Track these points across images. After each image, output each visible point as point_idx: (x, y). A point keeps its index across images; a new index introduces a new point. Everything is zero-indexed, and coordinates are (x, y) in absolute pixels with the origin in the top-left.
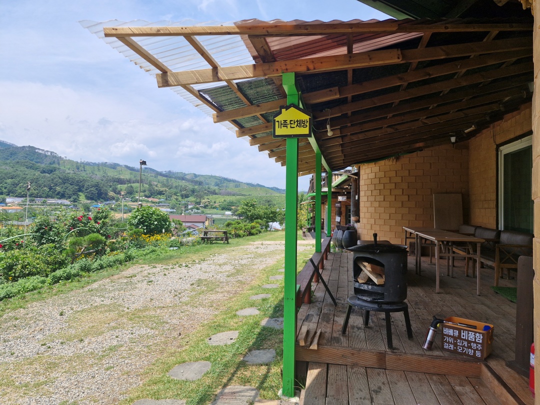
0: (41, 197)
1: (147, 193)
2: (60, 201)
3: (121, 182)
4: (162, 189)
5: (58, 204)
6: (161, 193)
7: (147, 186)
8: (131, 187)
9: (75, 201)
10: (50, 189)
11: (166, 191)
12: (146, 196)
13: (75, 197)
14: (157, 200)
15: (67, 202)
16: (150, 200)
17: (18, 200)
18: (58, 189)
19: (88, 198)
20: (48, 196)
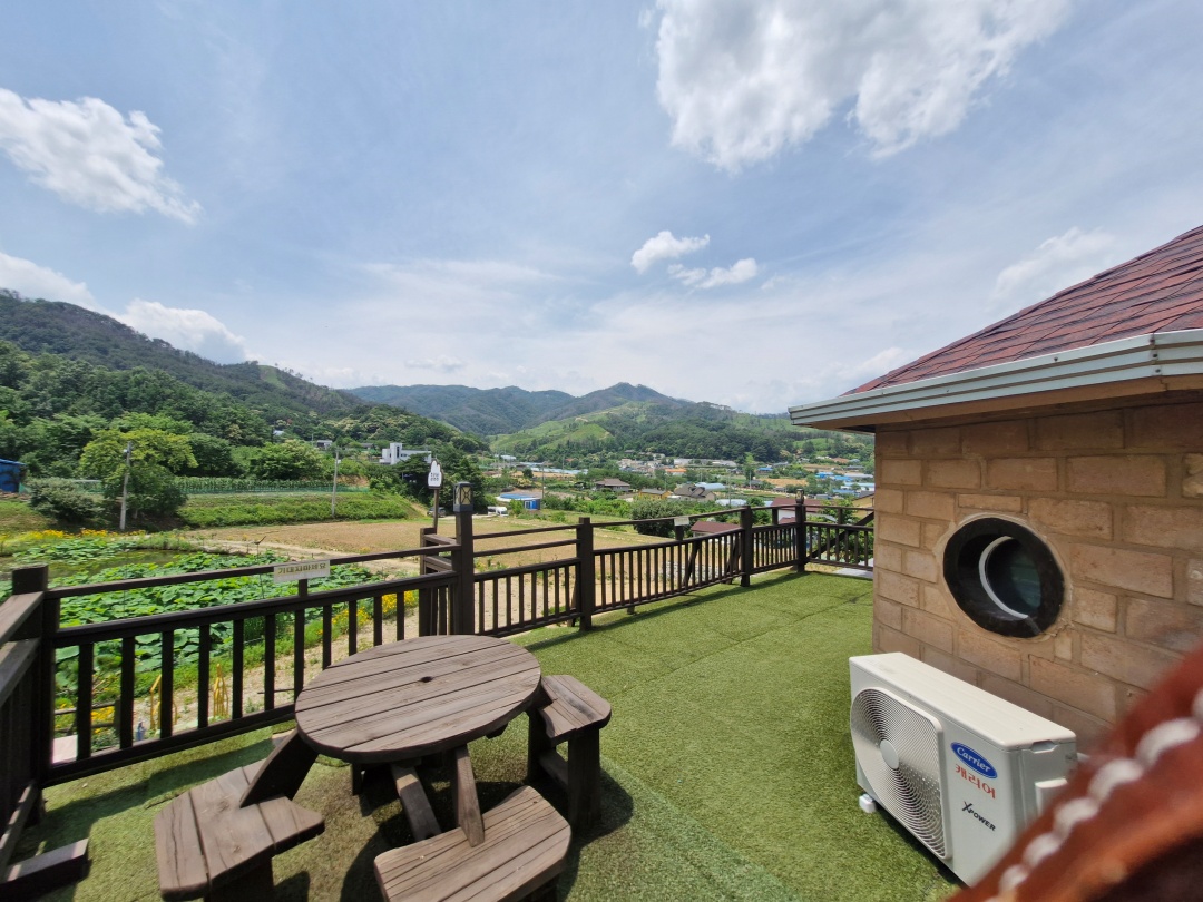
0: (707, 458)
1: (832, 452)
2: (725, 463)
3: (798, 437)
4: (854, 445)
5: (723, 466)
6: (853, 451)
7: (833, 441)
8: (810, 443)
9: (740, 462)
10: (717, 448)
11: (861, 447)
12: (830, 455)
13: (741, 457)
14: (847, 461)
15: (732, 463)
16: (836, 460)
17: (686, 462)
18: (724, 448)
19: (756, 459)
20: (714, 458)
